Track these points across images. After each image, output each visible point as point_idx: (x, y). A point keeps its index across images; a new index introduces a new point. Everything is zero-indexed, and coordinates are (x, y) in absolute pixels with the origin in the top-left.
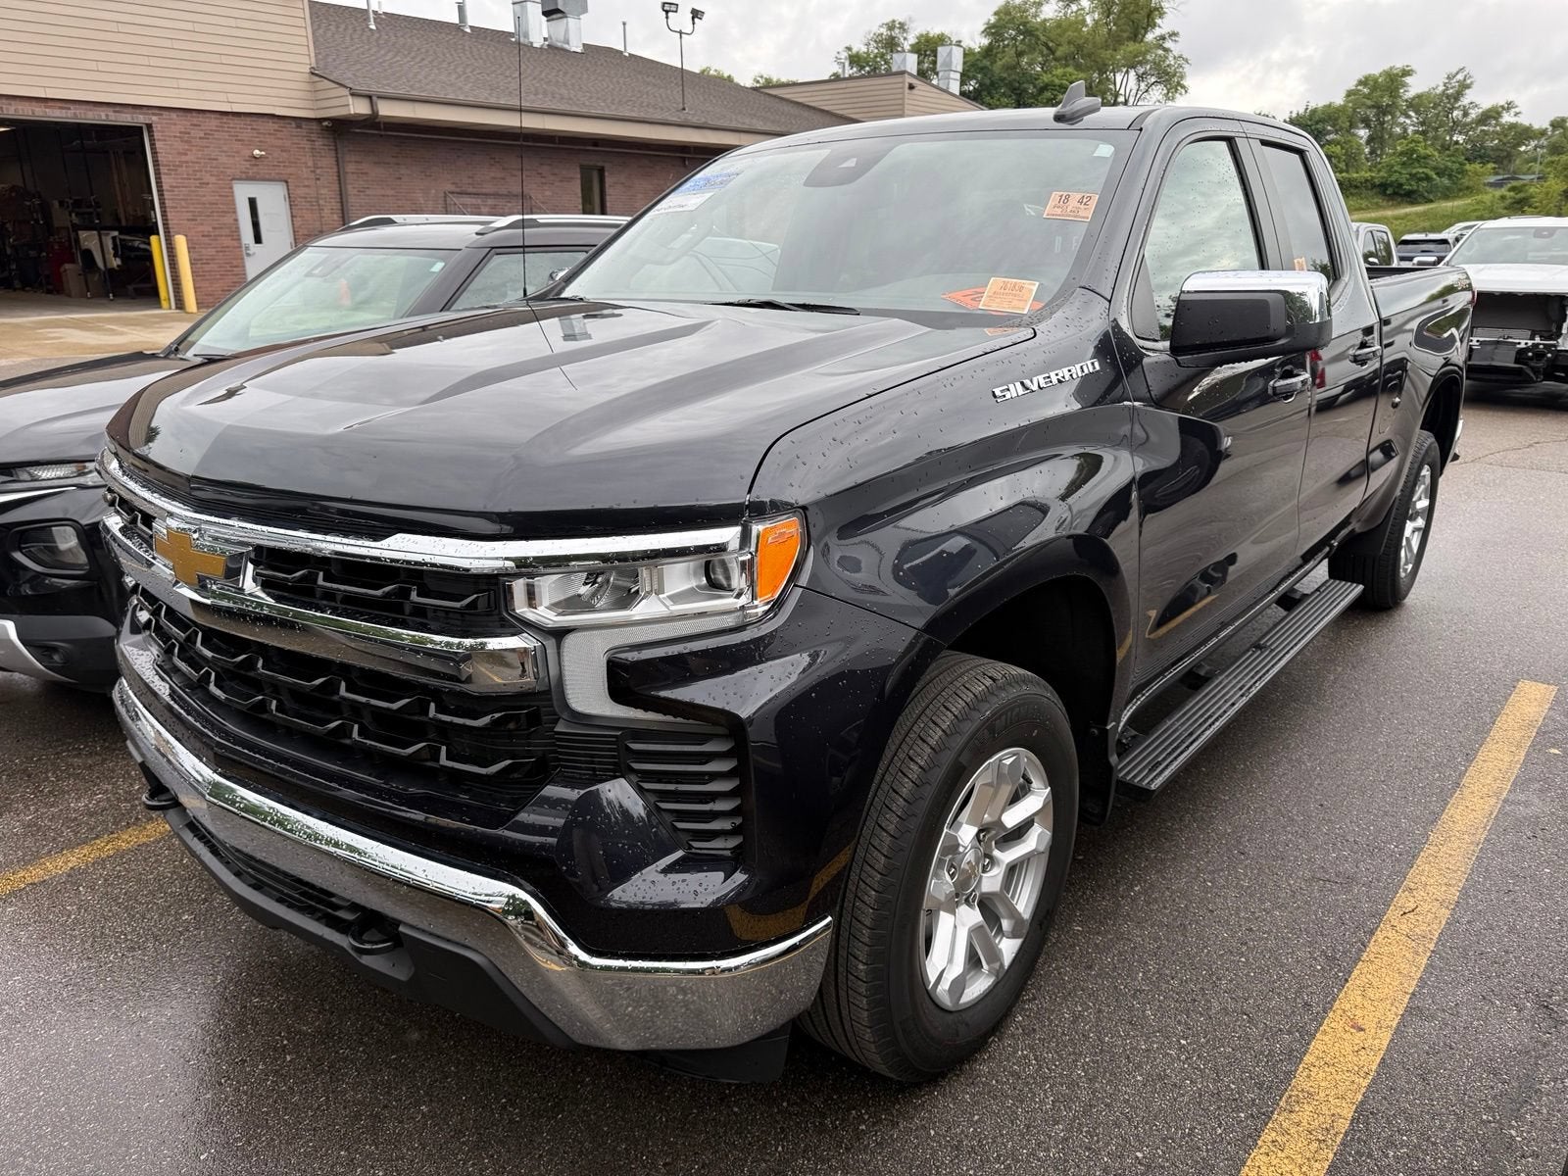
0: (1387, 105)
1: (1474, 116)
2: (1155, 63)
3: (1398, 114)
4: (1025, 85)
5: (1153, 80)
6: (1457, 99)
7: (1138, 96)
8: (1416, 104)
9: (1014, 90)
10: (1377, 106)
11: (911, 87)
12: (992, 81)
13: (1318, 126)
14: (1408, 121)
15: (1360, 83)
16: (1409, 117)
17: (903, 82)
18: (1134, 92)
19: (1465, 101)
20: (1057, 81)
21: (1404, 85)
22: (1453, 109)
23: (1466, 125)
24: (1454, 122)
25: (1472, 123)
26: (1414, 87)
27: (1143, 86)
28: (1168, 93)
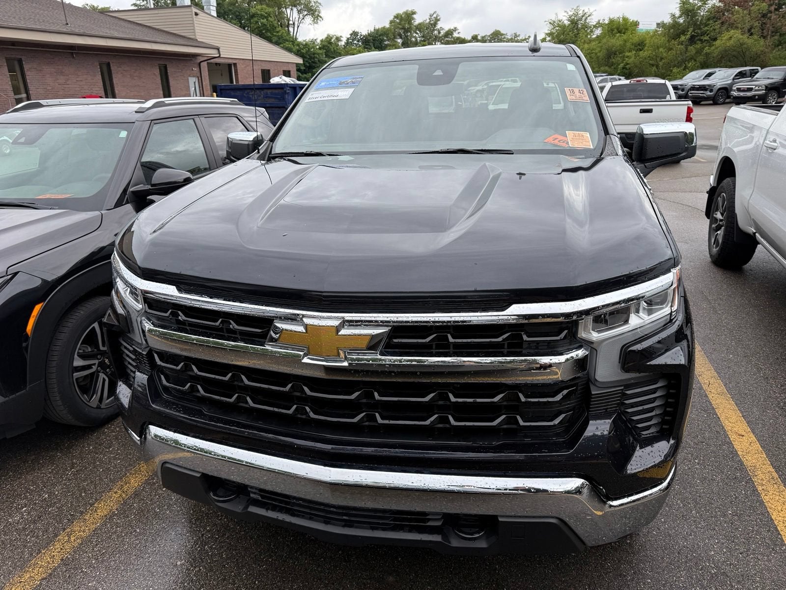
0: (408, 28)
1: (442, 33)
2: (305, 4)
3: (413, 32)
4: (243, 14)
5: (306, 13)
6: (435, 26)
7: (300, 21)
8: (420, 27)
9: (237, 16)
10: (403, 28)
11: (196, 14)
12: (225, 11)
13: (381, 37)
14: (417, 36)
15: (395, 17)
16: (417, 33)
17: (192, 12)
18: (297, 19)
19: (438, 27)
20: (259, 12)
21: (413, 19)
22: (434, 30)
23: (440, 37)
24: (435, 36)
25: (442, 36)
26: (418, 20)
27: (301, 15)
28: (314, 20)
